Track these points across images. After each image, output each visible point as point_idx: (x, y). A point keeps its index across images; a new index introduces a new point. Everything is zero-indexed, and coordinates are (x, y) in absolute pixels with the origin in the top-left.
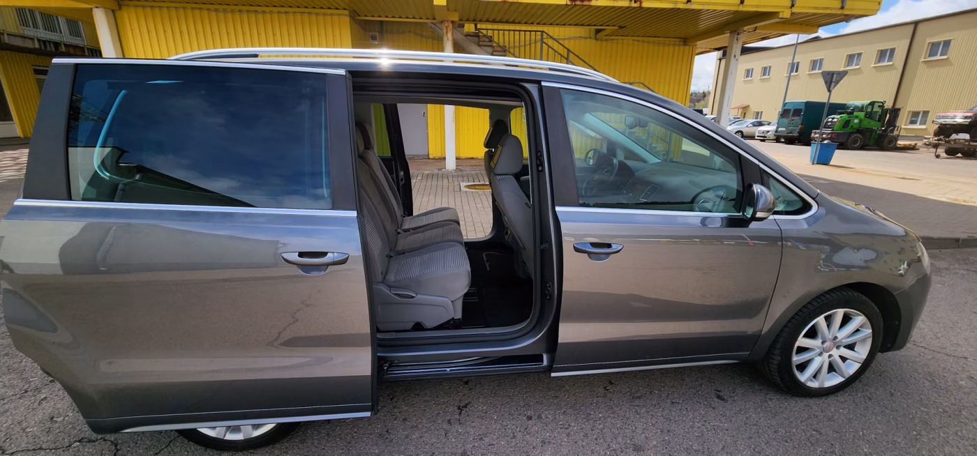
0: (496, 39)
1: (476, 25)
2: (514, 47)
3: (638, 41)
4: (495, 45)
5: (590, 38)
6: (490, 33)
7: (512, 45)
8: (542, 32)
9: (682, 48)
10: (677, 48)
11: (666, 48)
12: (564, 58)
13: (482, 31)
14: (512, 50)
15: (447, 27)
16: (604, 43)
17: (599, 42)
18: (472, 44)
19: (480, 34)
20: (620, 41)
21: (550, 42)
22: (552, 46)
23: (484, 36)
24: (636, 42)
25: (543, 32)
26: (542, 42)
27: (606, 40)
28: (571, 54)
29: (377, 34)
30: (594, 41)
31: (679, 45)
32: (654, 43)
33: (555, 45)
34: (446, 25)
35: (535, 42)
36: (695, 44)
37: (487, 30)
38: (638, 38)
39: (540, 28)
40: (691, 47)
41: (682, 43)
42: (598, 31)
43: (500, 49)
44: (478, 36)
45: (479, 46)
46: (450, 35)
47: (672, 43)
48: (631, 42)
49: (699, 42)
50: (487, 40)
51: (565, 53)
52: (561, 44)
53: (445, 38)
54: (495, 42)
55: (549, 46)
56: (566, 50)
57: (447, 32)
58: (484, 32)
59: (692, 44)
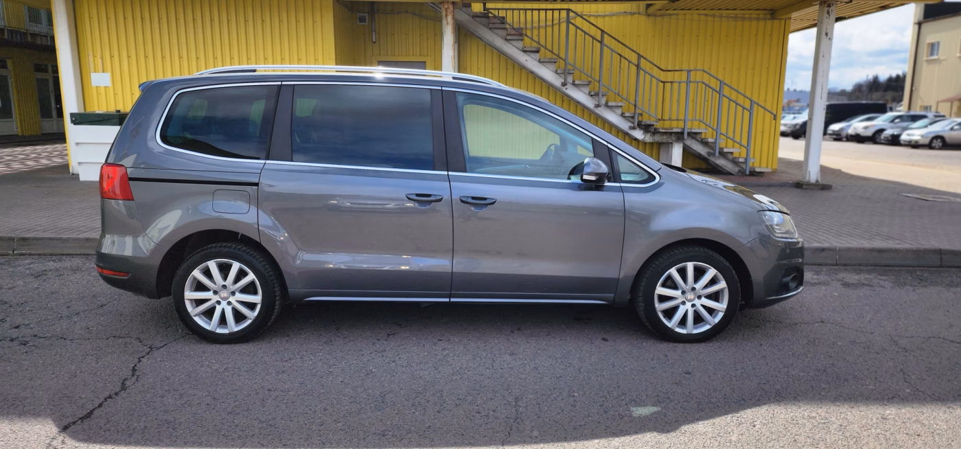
0: (509, 20)
1: (485, 4)
2: (532, 29)
3: (706, 15)
4: (508, 26)
5: (639, 13)
6: (502, 14)
7: (529, 26)
8: (568, 10)
9: (769, 22)
10: (762, 23)
11: (747, 23)
12: (598, 41)
13: (492, 11)
14: (529, 33)
15: (446, 9)
16: (659, 19)
17: (652, 18)
18: (483, 27)
19: (490, 15)
20: (680, 17)
21: (578, 21)
22: (580, 27)
23: (495, 16)
24: (702, 16)
25: (570, 10)
26: (568, 22)
27: (662, 16)
28: (605, 35)
29: (367, 15)
30: (643, 18)
31: (765, 19)
32: (728, 17)
33: (586, 26)
34: (446, 6)
35: (559, 23)
36: (788, 16)
37: (498, 9)
38: (705, 12)
39: (565, 6)
40: (783, 21)
41: (769, 16)
42: (648, 6)
43: (513, 32)
44: (488, 17)
45: (490, 29)
46: (450, 19)
47: (754, 16)
48: (696, 17)
49: (795, 15)
50: (499, 22)
51: (598, 35)
52: (593, 24)
53: (444, 22)
54: (509, 25)
55: (577, 27)
56: (600, 32)
57: (446, 16)
58: (496, 13)
59: (784, 17)
